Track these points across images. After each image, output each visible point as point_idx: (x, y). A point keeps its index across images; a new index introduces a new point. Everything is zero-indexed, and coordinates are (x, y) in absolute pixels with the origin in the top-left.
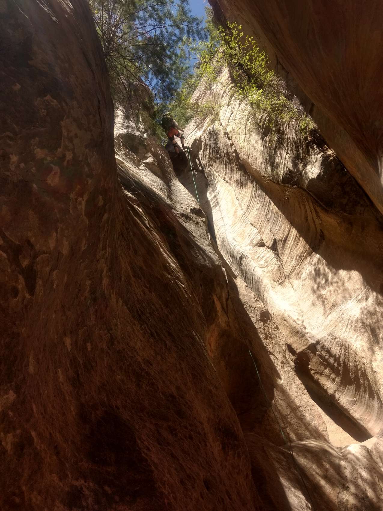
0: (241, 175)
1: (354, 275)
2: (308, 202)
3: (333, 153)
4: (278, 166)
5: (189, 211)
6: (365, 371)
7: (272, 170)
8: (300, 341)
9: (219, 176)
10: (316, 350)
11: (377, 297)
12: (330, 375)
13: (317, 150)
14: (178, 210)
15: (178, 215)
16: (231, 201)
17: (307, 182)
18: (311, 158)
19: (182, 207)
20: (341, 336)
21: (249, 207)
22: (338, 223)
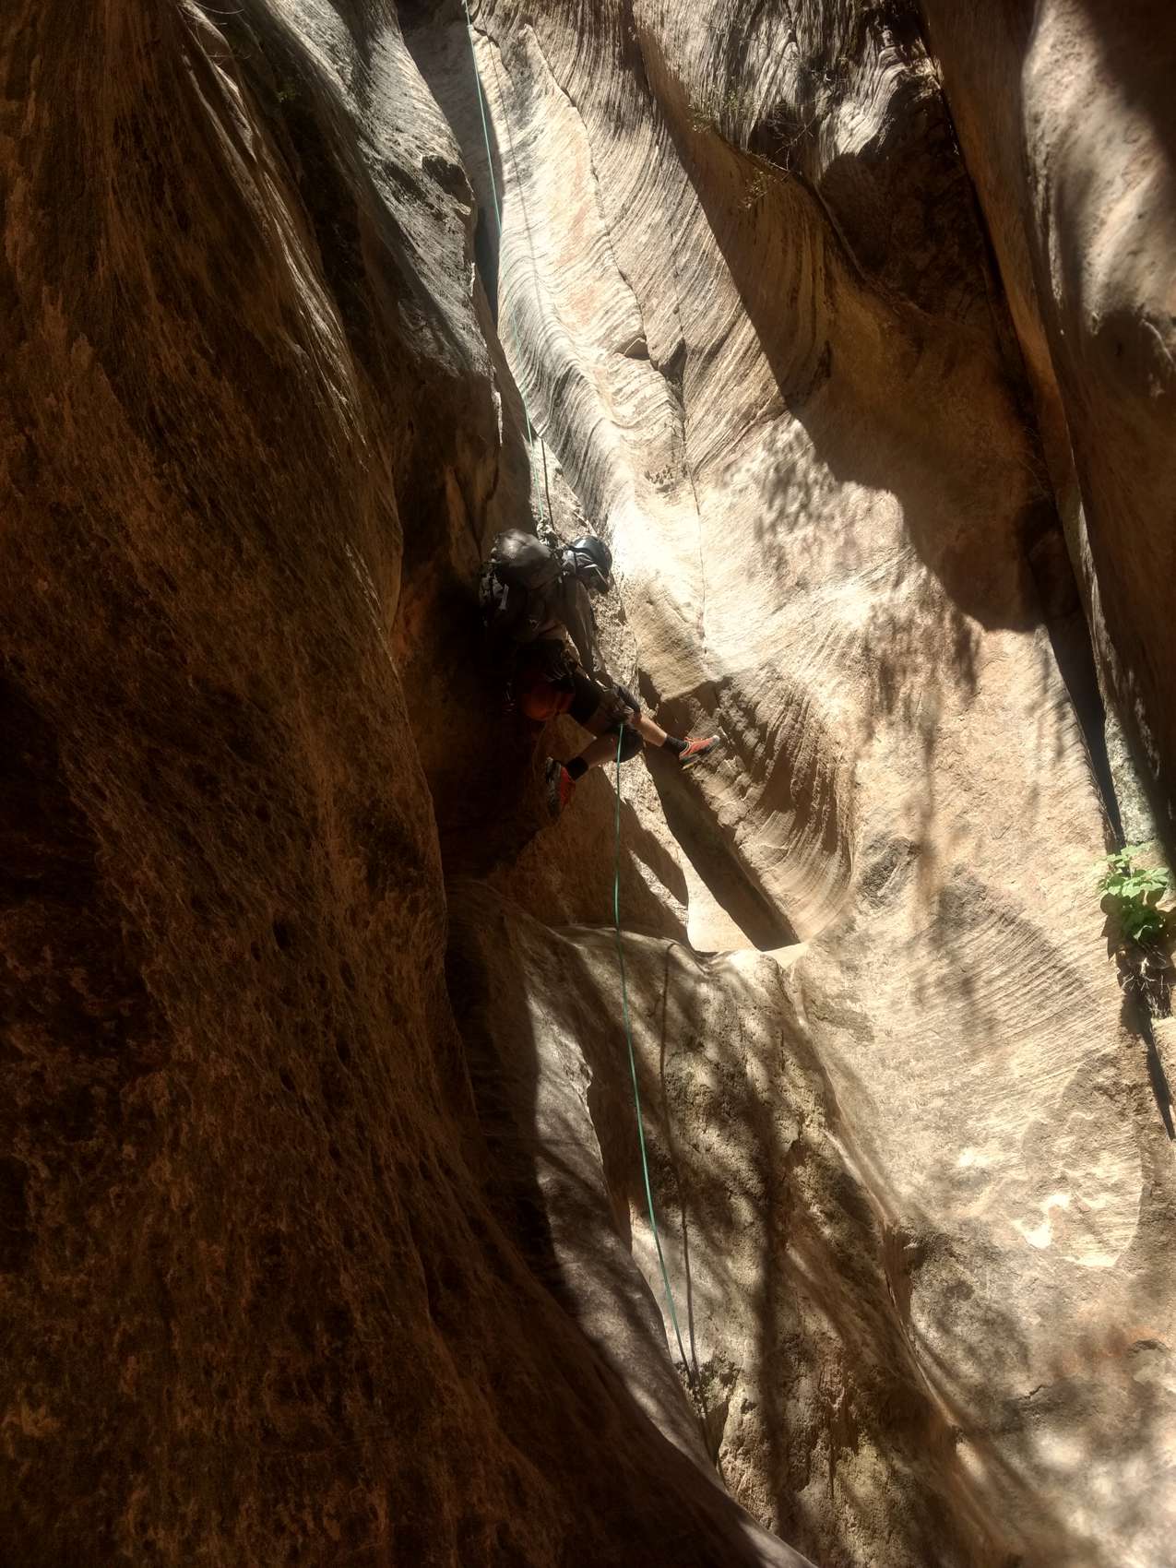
0: (623, 87)
1: (884, 504)
2: (813, 237)
3: (936, 77)
4: (752, 78)
5: (418, 164)
6: (833, 779)
7: (730, 86)
8: (678, 669)
9: (552, 70)
10: (718, 702)
11: (927, 582)
12: (736, 777)
13: (888, 51)
14: (380, 146)
15: (379, 167)
16: (575, 175)
17: (825, 164)
18: (863, 78)
19: (395, 142)
20: (795, 676)
21: (627, 211)
22: (882, 330)
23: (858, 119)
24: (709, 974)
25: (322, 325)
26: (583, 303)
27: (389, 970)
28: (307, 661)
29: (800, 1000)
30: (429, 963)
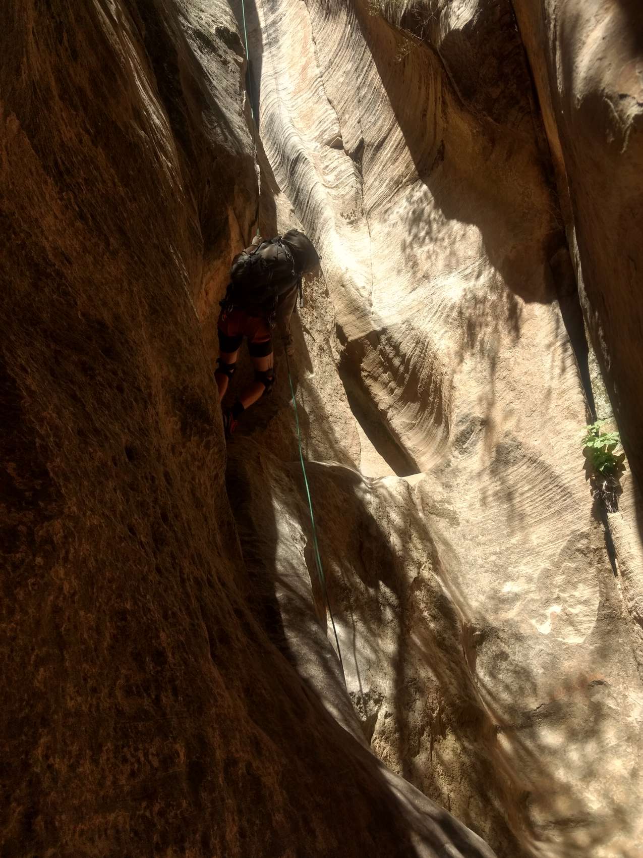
1: (472, 232)
2: (436, 79)
5: (213, 31)
6: (441, 385)
8: (358, 323)
10: (379, 342)
11: (494, 276)
12: (388, 383)
14: (191, 20)
15: (190, 32)
16: (303, 41)
17: (443, 36)
19: (200, 18)
20: (422, 328)
21: (332, 63)
22: (473, 133)
23: (462, 9)
24: (371, 488)
25: (157, 121)
26: (306, 117)
27: (193, 479)
28: (147, 308)
29: (420, 503)
30: (216, 476)
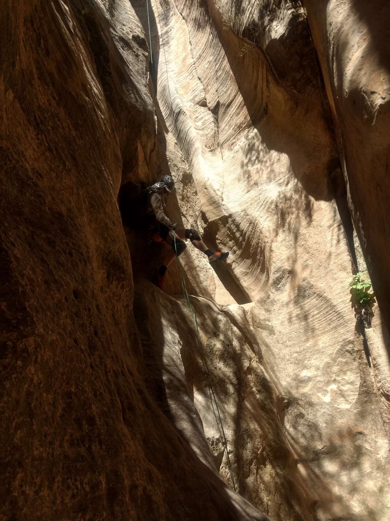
0: (201, 13)
1: (284, 158)
2: (263, 67)
3: (305, 14)
4: (243, 12)
5: (130, 37)
6: (264, 249)
7: (236, 14)
8: (215, 211)
9: (177, 7)
10: (227, 222)
11: (297, 184)
12: (233, 247)
13: (289, 4)
14: (117, 31)
15: (117, 38)
16: (184, 43)
17: (267, 42)
18: (280, 13)
19: (123, 29)
20: (253, 214)
21: (201, 56)
22: (285, 99)
23: (278, 27)
24: (222, 312)
25: (96, 91)
26: (186, 87)
27: (114, 307)
28: (87, 204)
29: (251, 321)
30: (127, 306)
